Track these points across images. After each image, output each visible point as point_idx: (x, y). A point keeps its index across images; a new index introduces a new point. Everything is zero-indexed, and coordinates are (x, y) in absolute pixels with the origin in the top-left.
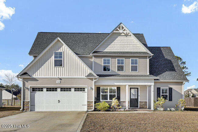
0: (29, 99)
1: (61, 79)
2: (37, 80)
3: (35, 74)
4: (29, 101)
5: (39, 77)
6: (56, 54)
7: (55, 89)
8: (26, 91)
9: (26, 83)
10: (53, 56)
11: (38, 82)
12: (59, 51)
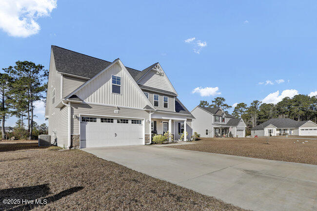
0: (79, 132)
1: (119, 108)
2: (90, 107)
3: (87, 99)
4: (79, 134)
5: (93, 103)
6: (114, 78)
7: (110, 120)
8: (75, 120)
9: (75, 109)
10: (111, 80)
11: (91, 109)
12: (117, 75)
